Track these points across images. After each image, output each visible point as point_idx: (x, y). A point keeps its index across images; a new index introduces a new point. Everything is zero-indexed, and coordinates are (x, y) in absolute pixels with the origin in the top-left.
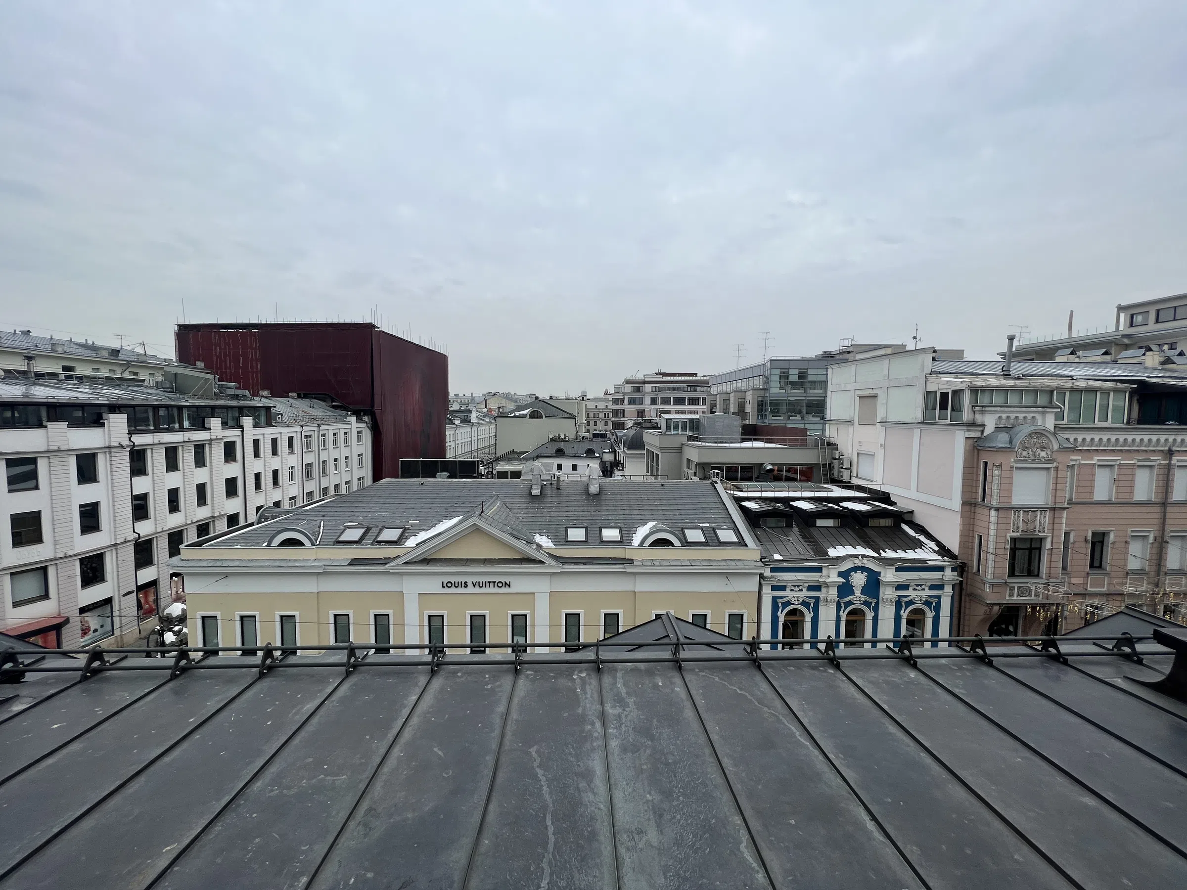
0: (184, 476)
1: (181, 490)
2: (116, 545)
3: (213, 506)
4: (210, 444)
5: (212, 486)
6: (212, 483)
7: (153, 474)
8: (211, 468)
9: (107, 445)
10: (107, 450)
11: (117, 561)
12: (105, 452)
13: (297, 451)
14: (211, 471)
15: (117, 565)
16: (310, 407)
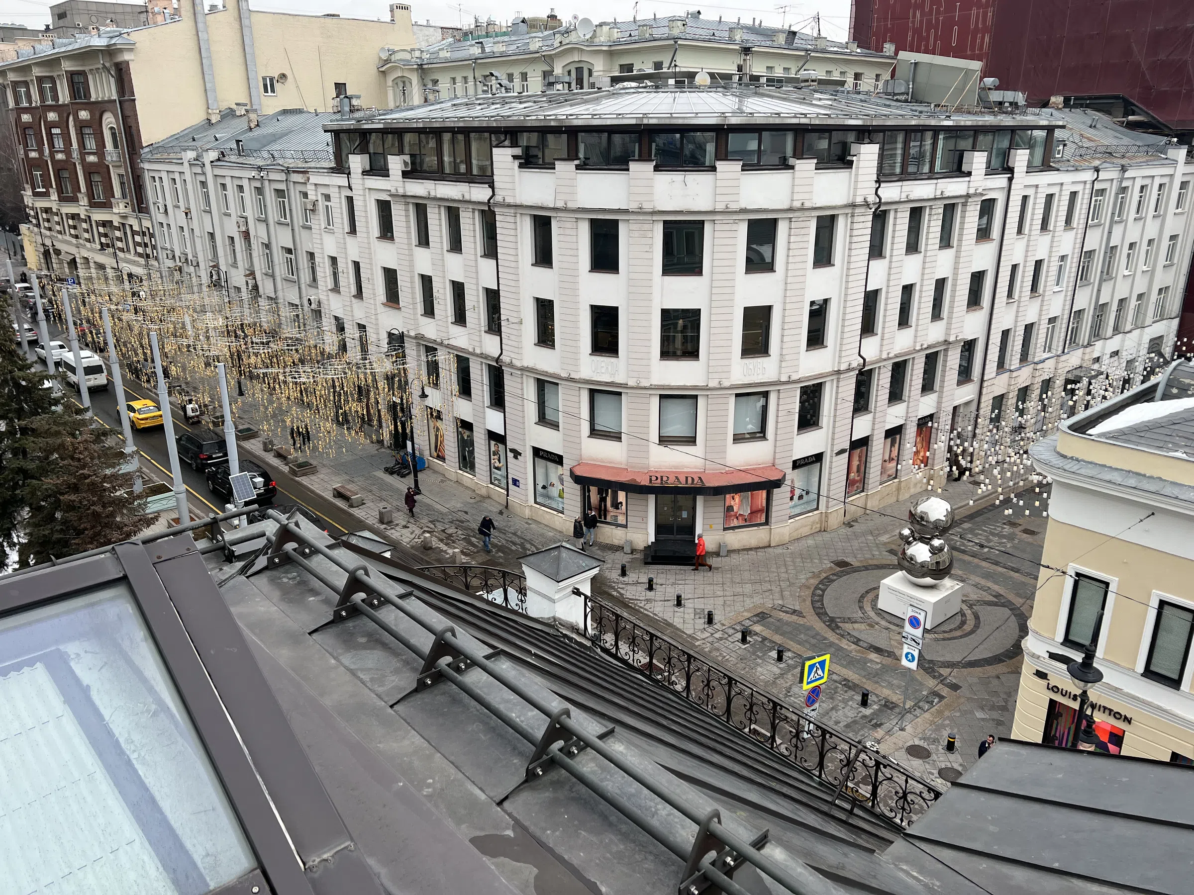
0: (924, 263)
1: (918, 288)
2: (839, 372)
3: (949, 323)
4: (965, 205)
5: (954, 285)
6: (955, 280)
7: (891, 256)
8: (958, 251)
9: (850, 201)
10: (849, 211)
11: (837, 398)
12: (847, 214)
13: (1078, 224)
14: (957, 257)
15: (836, 404)
16: (1090, 127)
